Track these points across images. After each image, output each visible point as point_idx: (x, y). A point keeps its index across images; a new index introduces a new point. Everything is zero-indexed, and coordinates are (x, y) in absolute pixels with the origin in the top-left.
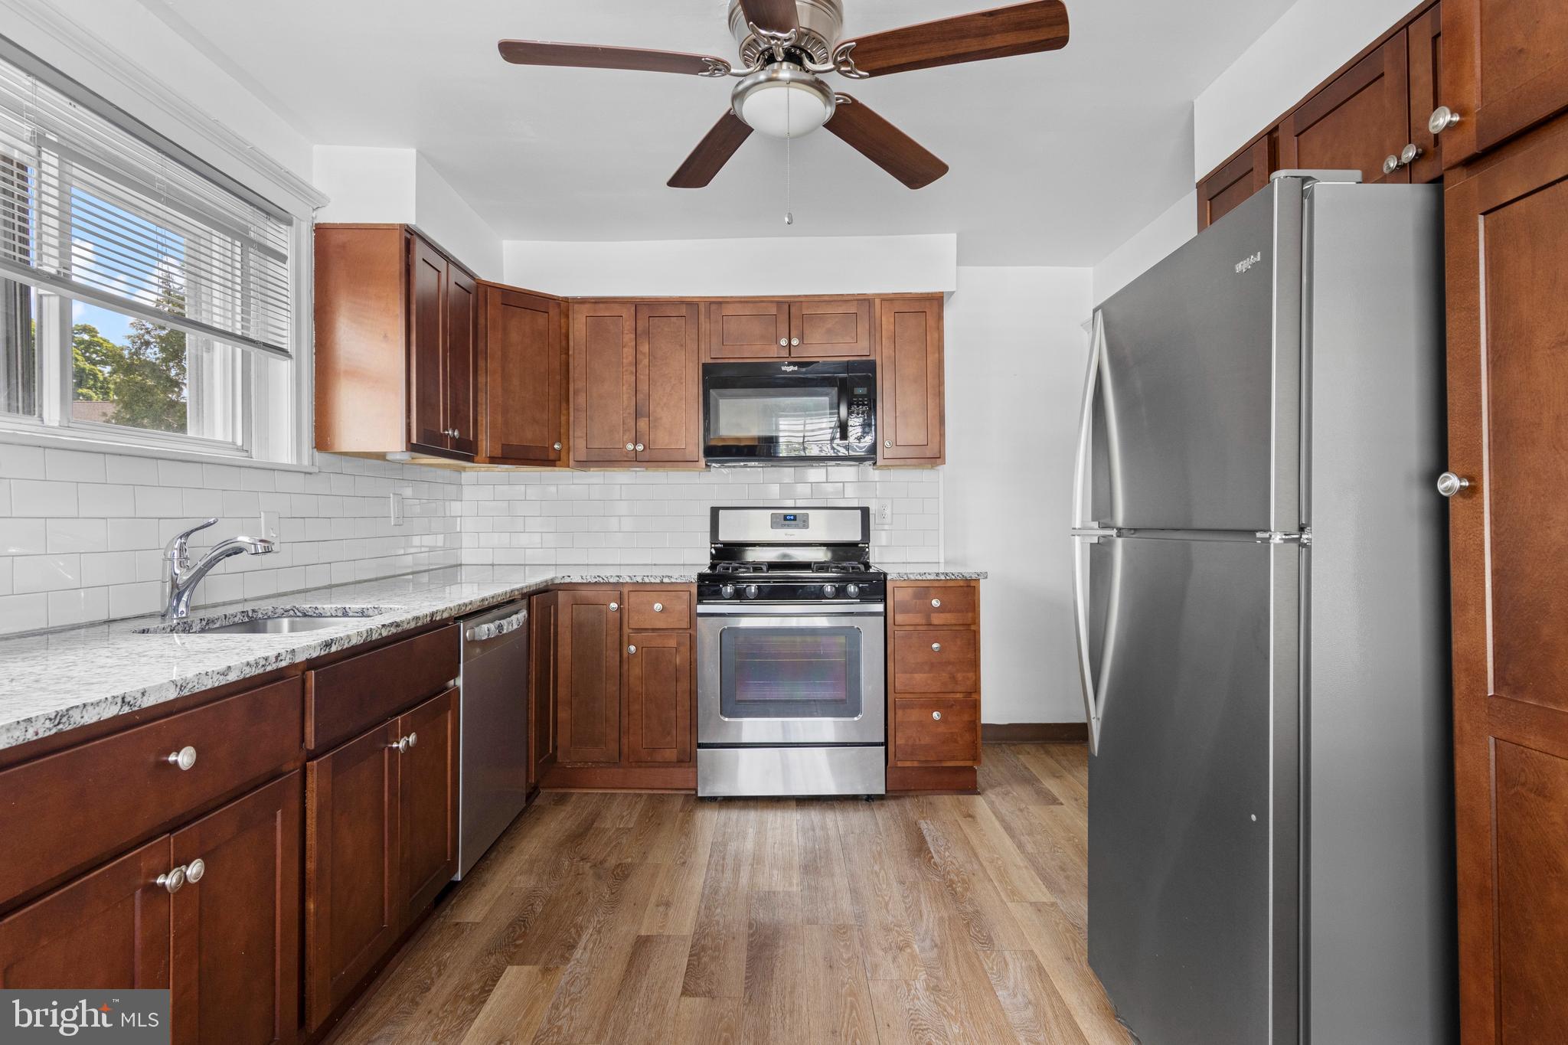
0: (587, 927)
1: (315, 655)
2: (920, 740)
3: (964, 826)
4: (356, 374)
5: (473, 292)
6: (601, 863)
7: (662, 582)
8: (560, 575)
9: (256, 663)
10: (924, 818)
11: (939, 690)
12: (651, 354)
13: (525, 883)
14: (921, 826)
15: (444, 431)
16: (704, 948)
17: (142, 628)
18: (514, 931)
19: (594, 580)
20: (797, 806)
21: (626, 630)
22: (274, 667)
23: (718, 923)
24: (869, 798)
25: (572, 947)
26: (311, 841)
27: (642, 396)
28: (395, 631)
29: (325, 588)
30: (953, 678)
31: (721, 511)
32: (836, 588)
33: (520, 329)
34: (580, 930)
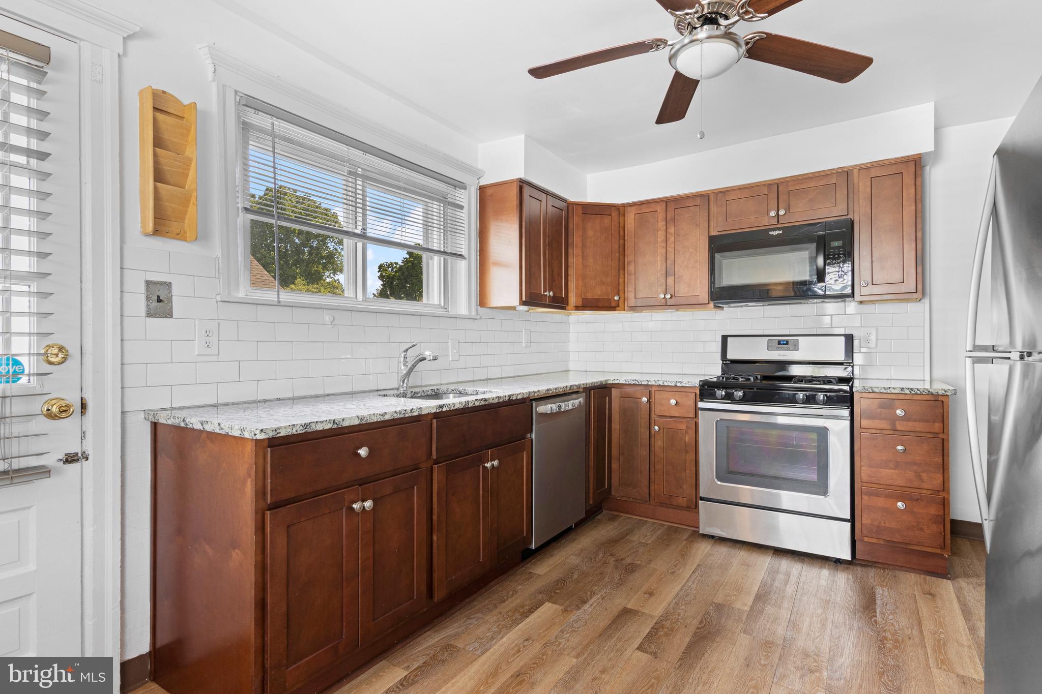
0: (597, 594)
1: (433, 411)
2: (885, 523)
3: (919, 601)
4: (497, 264)
5: (565, 209)
6: (622, 560)
7: (676, 386)
8: (612, 378)
9: (400, 412)
10: (882, 586)
11: (904, 485)
12: (676, 234)
13: (574, 560)
14: (877, 592)
15: (544, 292)
16: (663, 627)
17: (384, 394)
18: (557, 585)
19: (633, 383)
20: (773, 554)
21: (653, 416)
22: (410, 415)
23: (679, 614)
24: (838, 562)
25: (585, 602)
26: (435, 506)
27: (670, 262)
28: (484, 403)
29: (484, 380)
30: (919, 477)
31: (729, 338)
32: (806, 396)
33: (593, 229)
34: (593, 594)
